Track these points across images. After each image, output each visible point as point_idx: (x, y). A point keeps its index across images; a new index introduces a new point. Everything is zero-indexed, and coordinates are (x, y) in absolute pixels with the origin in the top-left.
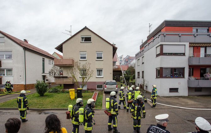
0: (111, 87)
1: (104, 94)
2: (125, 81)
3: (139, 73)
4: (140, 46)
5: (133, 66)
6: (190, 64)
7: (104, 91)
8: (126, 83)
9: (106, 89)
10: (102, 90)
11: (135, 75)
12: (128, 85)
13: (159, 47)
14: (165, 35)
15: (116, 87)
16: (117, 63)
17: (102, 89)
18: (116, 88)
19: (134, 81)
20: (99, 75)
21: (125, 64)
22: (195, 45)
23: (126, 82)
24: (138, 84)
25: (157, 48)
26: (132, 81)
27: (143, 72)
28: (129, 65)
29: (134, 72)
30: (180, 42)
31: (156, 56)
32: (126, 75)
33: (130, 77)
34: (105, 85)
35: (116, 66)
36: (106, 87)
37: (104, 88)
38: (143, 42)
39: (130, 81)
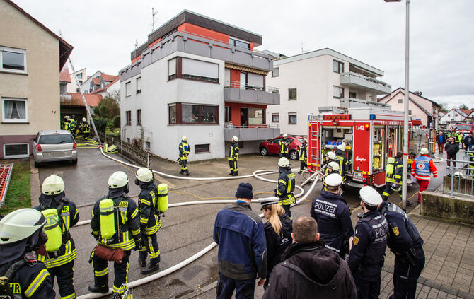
0: (58, 148)
1: (35, 171)
2: (96, 133)
3: (128, 113)
4: (132, 54)
5: (113, 97)
6: (227, 100)
7: (32, 162)
8: (97, 136)
9: (40, 154)
10: (28, 160)
11: (119, 118)
12: (103, 142)
13: (175, 60)
14: (185, 38)
15: (74, 148)
16: (71, 88)
17: (27, 155)
18: (74, 152)
19: (116, 132)
20: (15, 115)
21: (91, 90)
22: (232, 67)
23: (99, 134)
24: (129, 139)
25: (171, 62)
26: (111, 133)
27: (139, 111)
28: (104, 95)
29: (116, 111)
30: (211, 57)
31: (167, 78)
32: (97, 118)
33: (108, 124)
34: (35, 144)
35: (68, 94)
36: (40, 149)
37: (32, 154)
38: (139, 46)
39: (108, 132)
